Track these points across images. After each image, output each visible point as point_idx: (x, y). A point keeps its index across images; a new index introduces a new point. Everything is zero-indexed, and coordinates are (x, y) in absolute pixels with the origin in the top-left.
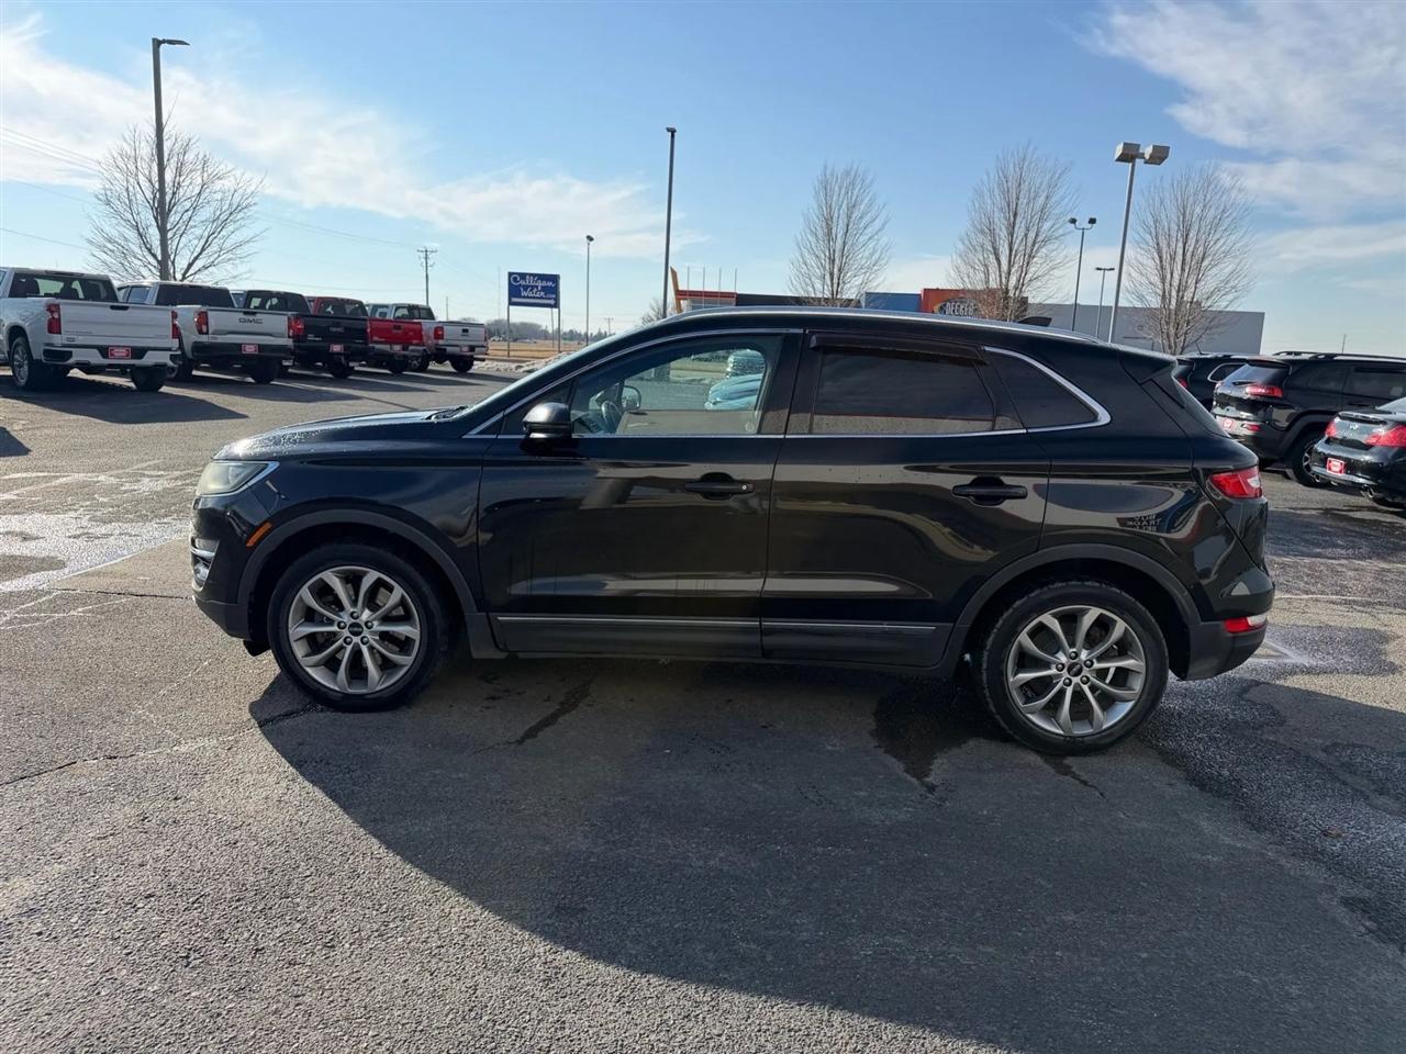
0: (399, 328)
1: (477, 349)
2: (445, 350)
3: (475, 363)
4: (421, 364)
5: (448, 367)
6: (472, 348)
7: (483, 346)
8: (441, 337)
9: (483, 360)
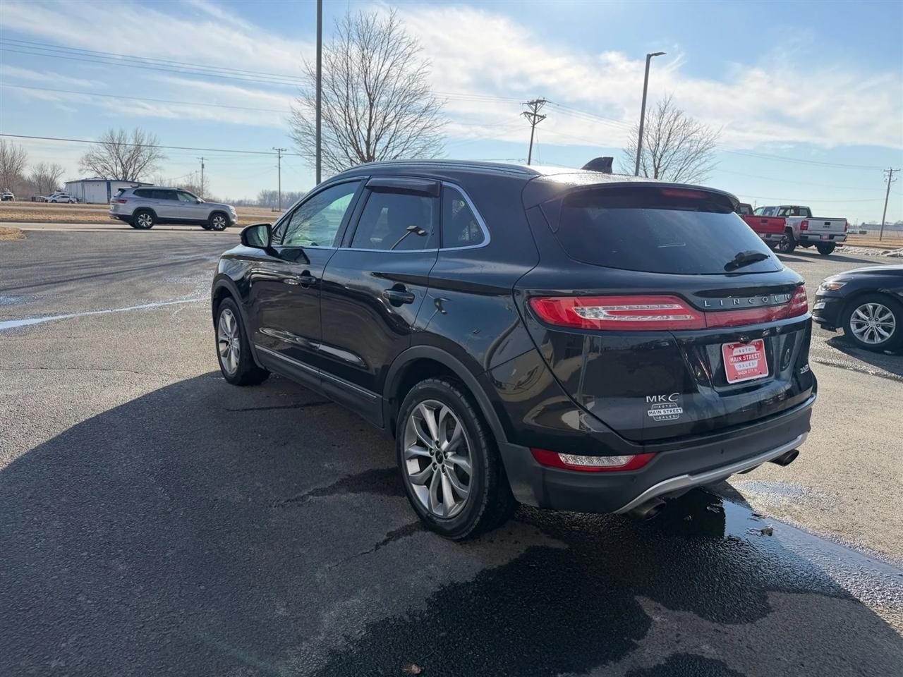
0: (766, 221)
1: (835, 237)
2: (807, 237)
3: (836, 247)
4: (789, 248)
5: (813, 249)
6: (832, 237)
7: (842, 235)
8: (806, 228)
9: (842, 245)
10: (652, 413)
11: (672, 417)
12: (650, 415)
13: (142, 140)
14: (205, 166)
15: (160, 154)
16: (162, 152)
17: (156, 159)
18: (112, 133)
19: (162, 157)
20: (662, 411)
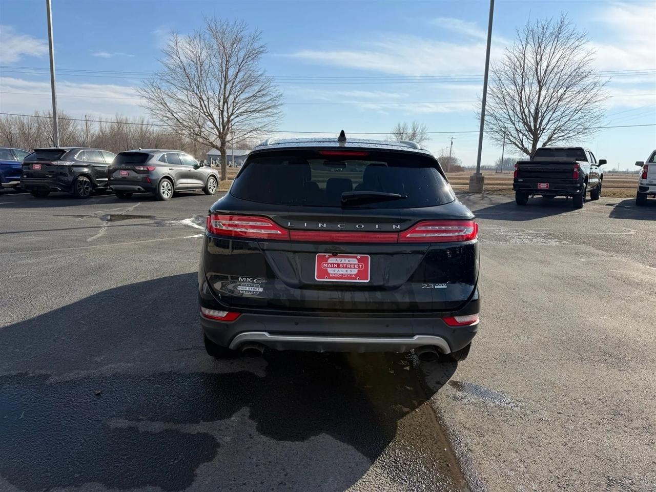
10: (240, 288)
11: (253, 292)
12: (238, 289)
13: (417, 128)
14: (453, 143)
15: (427, 137)
16: (429, 136)
17: (425, 140)
18: (399, 125)
19: (429, 139)
20: (247, 288)
